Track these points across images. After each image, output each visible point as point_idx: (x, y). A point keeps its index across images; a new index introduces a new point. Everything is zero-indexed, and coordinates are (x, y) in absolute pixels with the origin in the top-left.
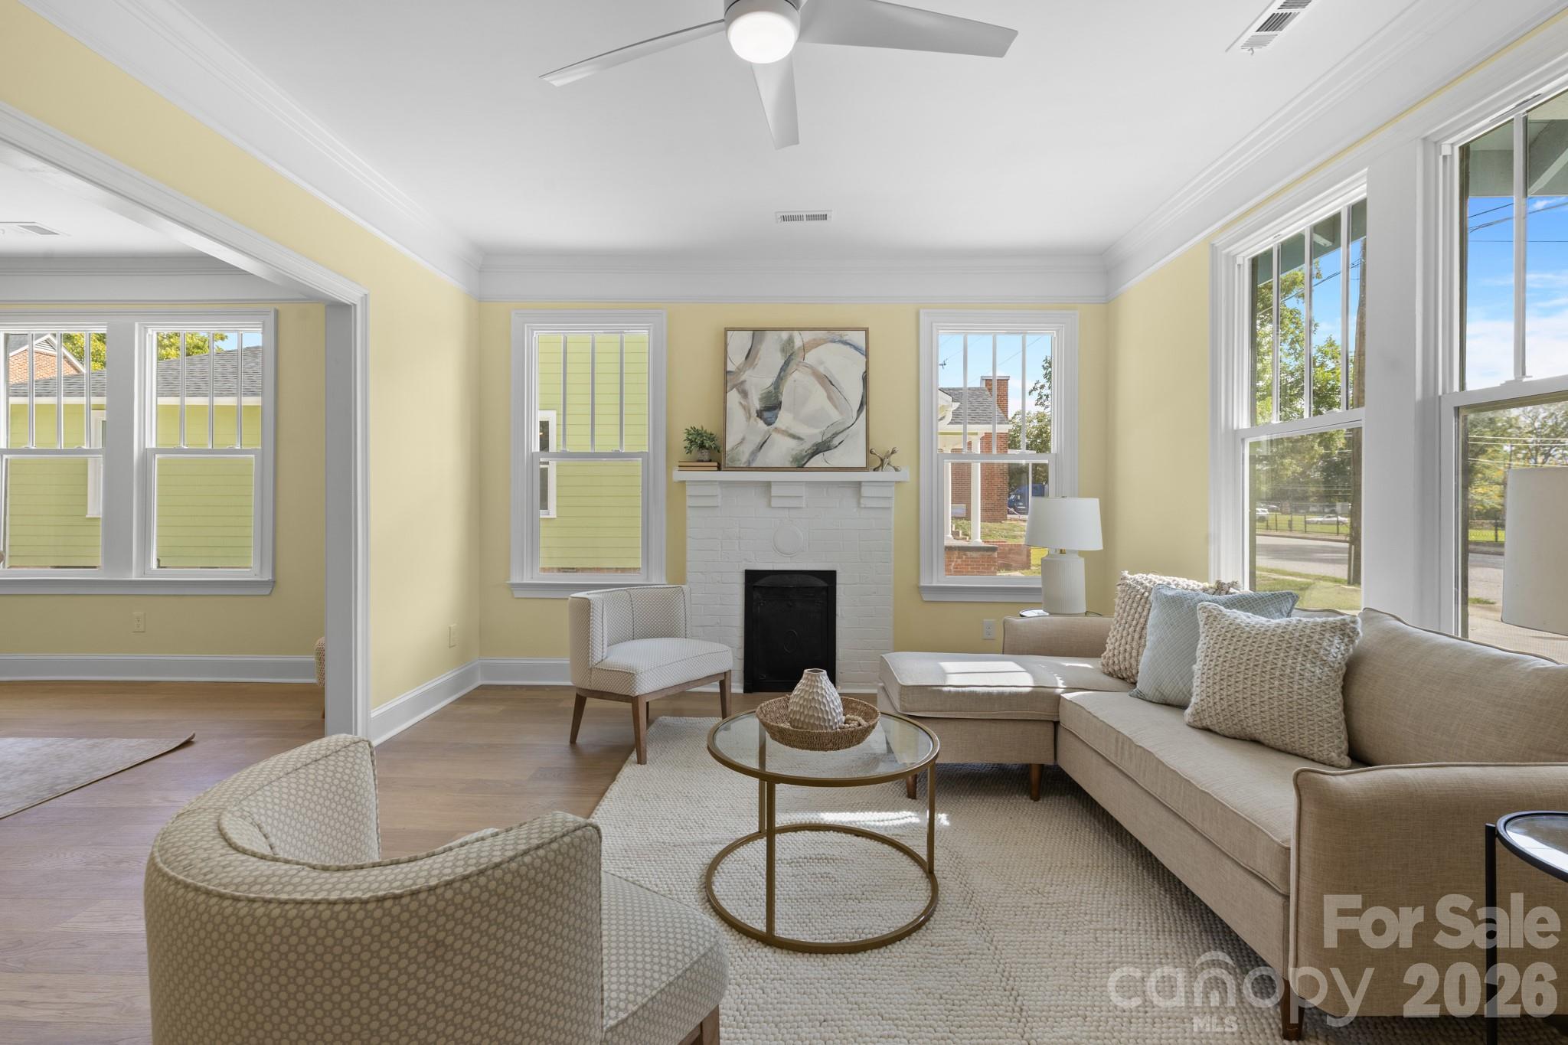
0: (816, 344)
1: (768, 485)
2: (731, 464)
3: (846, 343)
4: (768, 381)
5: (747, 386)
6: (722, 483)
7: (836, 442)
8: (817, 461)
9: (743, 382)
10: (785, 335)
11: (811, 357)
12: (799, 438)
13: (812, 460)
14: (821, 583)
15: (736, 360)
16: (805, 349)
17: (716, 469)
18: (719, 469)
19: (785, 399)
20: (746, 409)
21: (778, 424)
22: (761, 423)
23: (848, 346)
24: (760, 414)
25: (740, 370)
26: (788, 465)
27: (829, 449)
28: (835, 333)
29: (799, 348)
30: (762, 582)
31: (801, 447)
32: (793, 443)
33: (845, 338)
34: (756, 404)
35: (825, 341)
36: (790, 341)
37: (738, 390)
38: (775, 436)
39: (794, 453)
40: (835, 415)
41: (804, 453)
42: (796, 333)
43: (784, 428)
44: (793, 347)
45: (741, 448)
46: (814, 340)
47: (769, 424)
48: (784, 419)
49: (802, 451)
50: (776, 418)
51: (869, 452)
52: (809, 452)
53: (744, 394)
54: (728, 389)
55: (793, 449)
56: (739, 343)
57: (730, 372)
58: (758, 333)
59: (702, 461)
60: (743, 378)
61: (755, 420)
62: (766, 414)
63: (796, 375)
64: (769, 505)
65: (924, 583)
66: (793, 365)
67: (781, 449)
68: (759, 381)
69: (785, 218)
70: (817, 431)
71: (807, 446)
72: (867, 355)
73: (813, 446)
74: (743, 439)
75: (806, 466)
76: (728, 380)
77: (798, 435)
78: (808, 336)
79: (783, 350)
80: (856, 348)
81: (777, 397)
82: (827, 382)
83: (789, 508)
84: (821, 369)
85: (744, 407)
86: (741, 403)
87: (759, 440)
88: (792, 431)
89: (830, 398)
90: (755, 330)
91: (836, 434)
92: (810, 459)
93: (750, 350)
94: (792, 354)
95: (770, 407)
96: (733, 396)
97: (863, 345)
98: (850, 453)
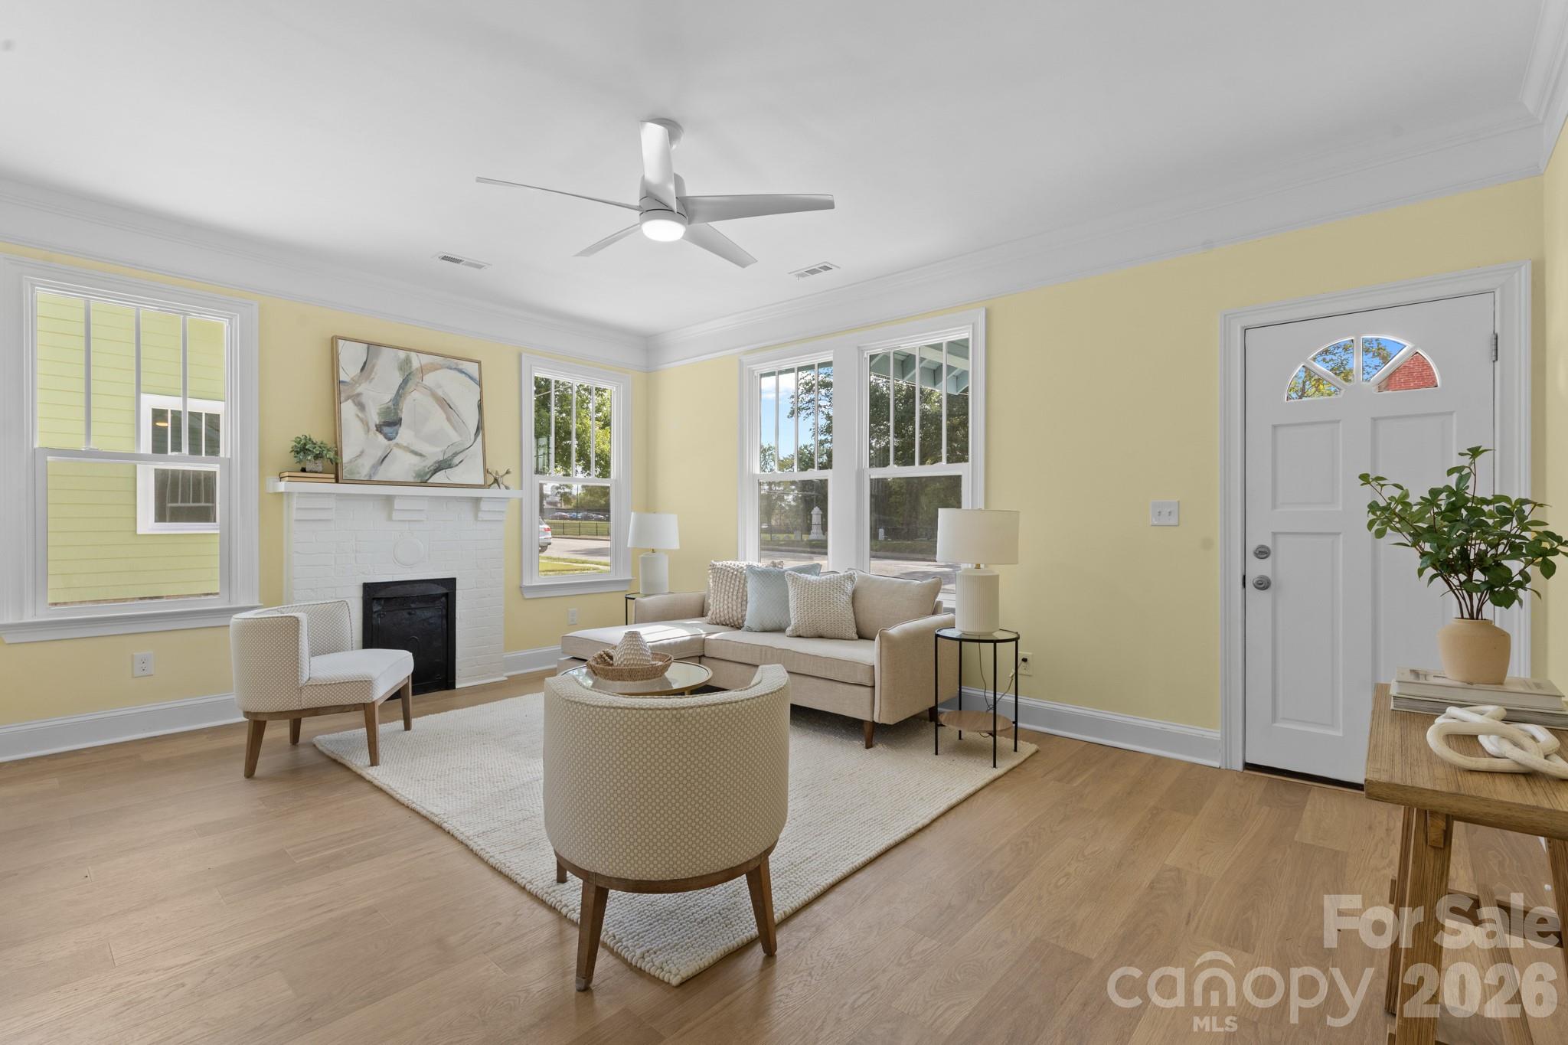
0: (434, 368)
1: (389, 499)
2: (349, 477)
3: (461, 371)
4: (387, 397)
5: (364, 399)
6: (341, 497)
7: (456, 460)
8: (440, 477)
9: (359, 395)
10: (402, 354)
11: (430, 379)
12: (421, 455)
13: (435, 475)
14: (442, 590)
15: (349, 370)
16: (423, 370)
17: (334, 481)
18: (337, 481)
19: (405, 415)
20: (365, 423)
21: (398, 440)
22: (381, 437)
23: (464, 375)
24: (379, 429)
25: (355, 382)
26: (411, 480)
27: (450, 467)
28: (452, 361)
29: (417, 369)
30: (382, 594)
31: (424, 464)
32: (415, 459)
33: (460, 367)
34: (375, 419)
35: (441, 367)
36: (408, 361)
37: (354, 402)
38: (396, 451)
39: (417, 469)
40: (455, 437)
41: (427, 470)
42: (413, 355)
43: (405, 444)
44: (411, 367)
45: (360, 461)
46: (432, 364)
47: (390, 439)
48: (404, 435)
49: (425, 467)
50: (397, 434)
51: (486, 471)
52: (432, 468)
53: (361, 406)
54: (342, 399)
55: (415, 465)
56: (351, 357)
57: (343, 382)
58: (373, 347)
59: (316, 472)
60: (359, 390)
61: (375, 434)
62: (386, 429)
63: (415, 395)
64: (390, 518)
65: (526, 583)
66: (411, 385)
67: (403, 465)
68: (378, 394)
69: (445, 258)
70: (439, 449)
71: (429, 462)
72: (480, 385)
73: (435, 463)
74: (362, 452)
75: (429, 481)
76: (337, 389)
77: (420, 452)
78: (426, 359)
79: (401, 369)
80: (471, 378)
81: (396, 413)
82: (445, 404)
83: (409, 521)
84: (440, 393)
85: (361, 420)
86: (358, 416)
87: (380, 454)
88: (413, 448)
89: (449, 419)
90: (369, 344)
91: (456, 454)
92: (433, 475)
93: (365, 363)
94: (410, 374)
95: (390, 423)
96: (348, 409)
97: (476, 375)
98: (469, 472)
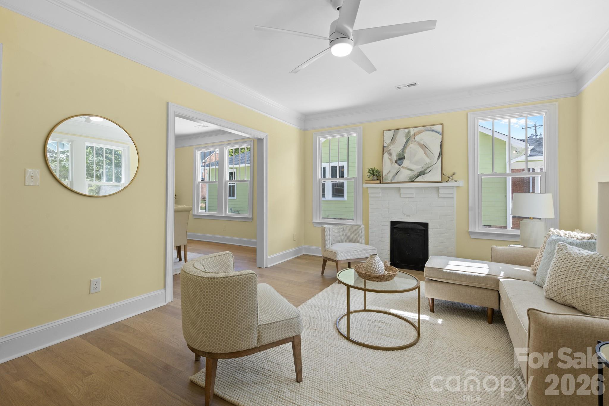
0: (420, 132)
1: (399, 189)
2: (384, 181)
3: (433, 131)
4: (400, 149)
5: (391, 151)
6: (382, 188)
7: (428, 171)
8: (420, 179)
9: (390, 150)
10: (407, 130)
11: (417, 138)
12: (412, 170)
13: (417, 178)
14: (422, 228)
15: (387, 141)
16: (415, 135)
17: (379, 183)
18: (380, 183)
19: (406, 155)
20: (391, 160)
21: (403, 165)
22: (396, 165)
23: (434, 132)
24: (396, 162)
25: (389, 145)
26: (407, 181)
27: (425, 174)
28: (428, 127)
29: (412, 135)
30: (397, 226)
31: (413, 174)
32: (409, 172)
33: (432, 129)
34: (395, 158)
35: (423, 131)
36: (409, 132)
37: (388, 153)
38: (402, 170)
39: (410, 176)
40: (427, 160)
41: (414, 176)
42: (411, 129)
43: (406, 166)
44: (410, 134)
45: (388, 175)
46: (419, 131)
47: (400, 165)
48: (406, 163)
49: (413, 175)
50: (403, 163)
51: (443, 174)
52: (416, 175)
53: (390, 154)
54: (384, 153)
55: (409, 175)
56: (389, 135)
57: (385, 146)
58: (396, 131)
59: (374, 180)
60: (389, 149)
61: (394, 164)
62: (399, 162)
63: (411, 145)
64: (400, 197)
65: (470, 230)
66: (410, 142)
67: (405, 175)
68: (396, 149)
69: (399, 88)
70: (420, 167)
71: (415, 173)
72: (442, 134)
73: (418, 173)
74: (390, 171)
75: (415, 181)
76: (384, 149)
77: (412, 169)
78: (416, 130)
79: (406, 136)
80: (437, 132)
81: (403, 155)
82: (424, 147)
83: (408, 197)
84: (422, 142)
85: (390, 159)
86: (389, 158)
87: (396, 171)
88: (409, 168)
89: (425, 153)
90: (395, 130)
91: (428, 168)
92: (416, 178)
93: (393, 138)
94: (409, 138)
95: (401, 159)
96: (386, 155)
97: (440, 131)
98: (435, 175)
